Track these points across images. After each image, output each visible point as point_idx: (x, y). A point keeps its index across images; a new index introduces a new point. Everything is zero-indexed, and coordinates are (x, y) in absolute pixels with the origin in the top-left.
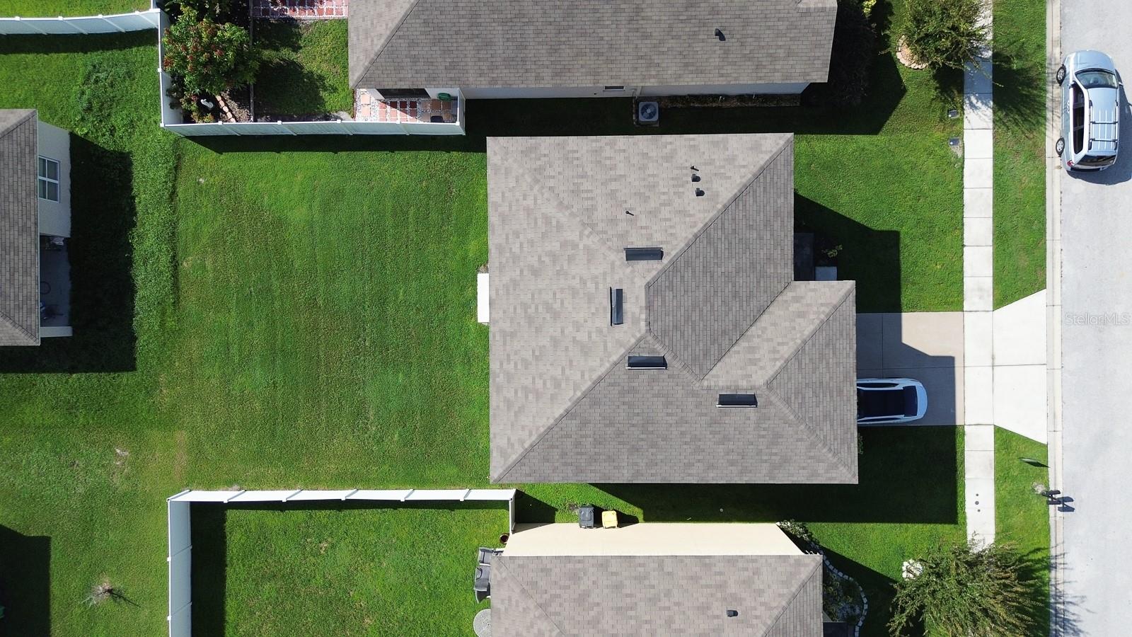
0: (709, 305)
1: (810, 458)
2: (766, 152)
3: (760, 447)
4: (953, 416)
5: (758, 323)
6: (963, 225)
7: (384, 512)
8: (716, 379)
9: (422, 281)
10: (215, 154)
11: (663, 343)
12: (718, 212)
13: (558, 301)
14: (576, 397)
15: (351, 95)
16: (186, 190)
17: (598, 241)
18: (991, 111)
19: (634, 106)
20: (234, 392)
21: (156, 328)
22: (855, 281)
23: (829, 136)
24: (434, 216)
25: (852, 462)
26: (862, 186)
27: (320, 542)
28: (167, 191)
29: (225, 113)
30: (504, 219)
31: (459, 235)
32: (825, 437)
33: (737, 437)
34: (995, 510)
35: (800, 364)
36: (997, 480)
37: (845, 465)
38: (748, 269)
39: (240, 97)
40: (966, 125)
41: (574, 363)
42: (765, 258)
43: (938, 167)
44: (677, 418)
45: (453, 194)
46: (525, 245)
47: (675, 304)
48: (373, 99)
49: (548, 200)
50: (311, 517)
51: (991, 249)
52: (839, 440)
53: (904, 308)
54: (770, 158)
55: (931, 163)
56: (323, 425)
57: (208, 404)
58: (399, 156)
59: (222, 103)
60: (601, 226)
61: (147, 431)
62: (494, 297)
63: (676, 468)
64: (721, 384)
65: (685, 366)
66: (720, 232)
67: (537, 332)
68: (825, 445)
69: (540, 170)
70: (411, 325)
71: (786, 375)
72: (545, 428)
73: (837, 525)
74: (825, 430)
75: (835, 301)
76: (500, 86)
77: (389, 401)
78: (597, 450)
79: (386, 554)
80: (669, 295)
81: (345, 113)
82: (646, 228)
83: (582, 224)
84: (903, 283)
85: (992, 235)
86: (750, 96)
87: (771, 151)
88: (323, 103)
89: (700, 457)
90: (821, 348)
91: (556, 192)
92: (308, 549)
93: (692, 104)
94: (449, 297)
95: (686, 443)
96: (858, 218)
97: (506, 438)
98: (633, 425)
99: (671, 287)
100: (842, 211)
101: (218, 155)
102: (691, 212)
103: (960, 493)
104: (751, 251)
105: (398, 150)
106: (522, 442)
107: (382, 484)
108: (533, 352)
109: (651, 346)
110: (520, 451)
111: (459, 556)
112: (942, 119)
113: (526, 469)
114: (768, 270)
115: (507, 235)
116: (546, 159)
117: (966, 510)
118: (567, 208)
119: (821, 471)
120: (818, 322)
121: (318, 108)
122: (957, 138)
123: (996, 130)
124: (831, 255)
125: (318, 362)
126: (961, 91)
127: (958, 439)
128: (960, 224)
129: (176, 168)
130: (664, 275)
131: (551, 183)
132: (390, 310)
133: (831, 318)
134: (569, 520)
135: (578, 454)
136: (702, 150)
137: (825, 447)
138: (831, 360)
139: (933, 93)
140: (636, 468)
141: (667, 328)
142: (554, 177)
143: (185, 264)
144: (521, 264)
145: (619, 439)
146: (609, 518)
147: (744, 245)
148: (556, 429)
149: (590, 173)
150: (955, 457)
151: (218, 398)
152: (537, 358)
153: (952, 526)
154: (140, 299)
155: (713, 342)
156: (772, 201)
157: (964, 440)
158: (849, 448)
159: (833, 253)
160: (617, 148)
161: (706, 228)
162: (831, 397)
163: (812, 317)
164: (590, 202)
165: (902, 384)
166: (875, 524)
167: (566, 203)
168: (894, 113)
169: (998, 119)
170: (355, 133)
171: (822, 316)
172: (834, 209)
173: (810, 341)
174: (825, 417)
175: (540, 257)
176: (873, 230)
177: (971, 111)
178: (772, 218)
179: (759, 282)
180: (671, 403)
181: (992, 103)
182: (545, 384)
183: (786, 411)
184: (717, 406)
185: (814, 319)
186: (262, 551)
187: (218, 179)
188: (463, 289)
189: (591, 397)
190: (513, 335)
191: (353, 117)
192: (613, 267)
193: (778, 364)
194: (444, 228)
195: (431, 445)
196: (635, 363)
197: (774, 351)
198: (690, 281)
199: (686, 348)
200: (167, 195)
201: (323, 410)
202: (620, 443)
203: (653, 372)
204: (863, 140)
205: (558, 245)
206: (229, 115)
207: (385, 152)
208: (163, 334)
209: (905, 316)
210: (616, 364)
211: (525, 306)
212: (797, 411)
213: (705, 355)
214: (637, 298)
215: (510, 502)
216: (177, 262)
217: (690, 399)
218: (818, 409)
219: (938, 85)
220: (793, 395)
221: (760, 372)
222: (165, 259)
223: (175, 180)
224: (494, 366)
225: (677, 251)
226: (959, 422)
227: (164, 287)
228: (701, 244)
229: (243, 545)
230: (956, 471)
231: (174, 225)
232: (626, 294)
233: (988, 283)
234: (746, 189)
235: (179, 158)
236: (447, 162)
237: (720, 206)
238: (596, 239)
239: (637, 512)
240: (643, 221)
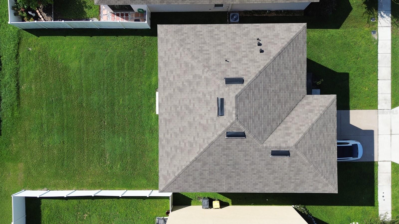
0: (266, 106)
1: (315, 181)
2: (293, 32)
3: (291, 176)
4: (373, 157)
5: (290, 115)
6: (378, 70)
7: (113, 200)
8: (270, 143)
9: (131, 95)
10: (36, 37)
11: (244, 125)
12: (271, 60)
13: (192, 104)
14: (200, 152)
15: (98, 10)
16: (23, 54)
17: (212, 74)
18: (390, 18)
19: (228, 15)
20: (45, 146)
21: (10, 116)
22: (336, 95)
23: (317, 30)
24: (136, 66)
25: (335, 183)
26: (332, 52)
27: (84, 214)
28: (14, 54)
29: (41, 18)
30: (166, 64)
31: (148, 75)
32: (322, 171)
33: (279, 171)
34: (392, 200)
35: (311, 135)
36: (392, 186)
37: (332, 184)
38: (285, 89)
39: (47, 11)
40: (379, 25)
41: (200, 135)
42: (293, 83)
43: (366, 44)
44: (250, 162)
45: (145, 55)
46: (176, 77)
47: (250, 106)
48: (108, 12)
49: (187, 54)
50: (80, 202)
51: (390, 81)
52: (329, 172)
53: (351, 108)
54: (296, 35)
55: (363, 42)
56: (86, 161)
57: (33, 151)
58: (120, 38)
59: (39, 14)
60: (213, 67)
61: (6, 163)
62: (161, 102)
63: (249, 186)
64: (272, 145)
65: (255, 137)
66: (271, 71)
67: (181, 119)
68: (322, 175)
69: (183, 40)
70: (126, 116)
71: (304, 141)
72: (185, 166)
73: (320, 207)
74: (322, 167)
75: (327, 105)
76: (166, 4)
77: (116, 150)
78: (211, 177)
79: (114, 220)
80: (247, 101)
81: (95, 18)
82: (235, 68)
83: (203, 66)
84: (350, 96)
85: (390, 75)
86: (281, 11)
87: (296, 32)
88: (85, 14)
89: (261, 181)
90: (320, 127)
91: (191, 51)
92: (78, 217)
93: (254, 15)
94: (143, 102)
95: (254, 174)
96: (330, 67)
97: (166, 171)
98: (229, 165)
99: (247, 97)
100: (323, 64)
101: (38, 37)
102: (258, 61)
103: (376, 192)
104: (287, 80)
105: (120, 35)
106: (174, 173)
107: (113, 187)
108: (180, 129)
109: (238, 127)
110: (173, 177)
111: (147, 220)
112: (368, 22)
113: (176, 186)
114: (295, 89)
115: (167, 72)
116: (186, 35)
117: (378, 200)
118: (196, 58)
119: (320, 187)
120: (319, 114)
121: (83, 16)
122: (375, 31)
123: (392, 27)
124: (318, 84)
125: (83, 132)
126: (377, 10)
127: (375, 168)
128: (376, 70)
129: (19, 44)
130: (244, 91)
131: (189, 46)
132: (116, 108)
133: (325, 113)
134: (198, 204)
135: (201, 178)
136: (262, 31)
137: (322, 176)
138: (325, 133)
139: (364, 10)
140: (230, 185)
141: (246, 117)
142: (190, 44)
143: (22, 87)
144: (174, 86)
145: (221, 172)
146: (216, 204)
147: (283, 77)
148: (190, 167)
149: (208, 42)
150: (374, 176)
151: (38, 148)
152: (181, 132)
153: (372, 207)
154: (3, 103)
155: (269, 124)
156: (296, 56)
157: (378, 168)
158: (333, 176)
159: (319, 83)
160: (221, 30)
161: (265, 68)
162: (325, 151)
163: (316, 112)
164: (207, 56)
165: (351, 143)
166: (337, 206)
167: (195, 56)
168: (347, 19)
169: (393, 22)
170: (100, 28)
171: (321, 112)
172: (319, 63)
173: (316, 124)
174: (322, 161)
175: (183, 82)
176: (337, 72)
177: (381, 18)
178: (296, 64)
179: (290, 95)
180: (248, 155)
181: (390, 15)
182: (185, 145)
183: (304, 158)
184: (270, 156)
185: (317, 113)
186: (57, 218)
187: (37, 48)
188: (149, 99)
189: (208, 151)
190: (170, 121)
191: (99, 20)
192: (219, 88)
193: (301, 136)
194: (141, 71)
195: (134, 170)
196: (230, 135)
197: (299, 129)
198: (257, 94)
199: (255, 127)
200: (14, 56)
201: (86, 154)
202: (222, 174)
203: (238, 139)
204: (332, 31)
205: (192, 76)
206: (42, 19)
207: (114, 36)
208: (13, 119)
209: (351, 112)
210: (220, 135)
211: (176, 107)
212: (309, 158)
213: (264, 131)
214: (231, 103)
215: (170, 197)
216: (19, 86)
217: (257, 153)
218: (319, 157)
219: (366, 7)
220: (307, 151)
221: (291, 140)
222: (13, 85)
223: (18, 49)
224: (161, 136)
225: (251, 80)
226: (375, 160)
227: (13, 98)
228: (263, 76)
229: (49, 215)
230: (374, 182)
231: (18, 69)
232: (226, 101)
233: (389, 96)
234: (284, 49)
235: (20, 39)
236: (142, 41)
237: (272, 58)
238: (210, 73)
239: (229, 201)
240: (234, 65)
